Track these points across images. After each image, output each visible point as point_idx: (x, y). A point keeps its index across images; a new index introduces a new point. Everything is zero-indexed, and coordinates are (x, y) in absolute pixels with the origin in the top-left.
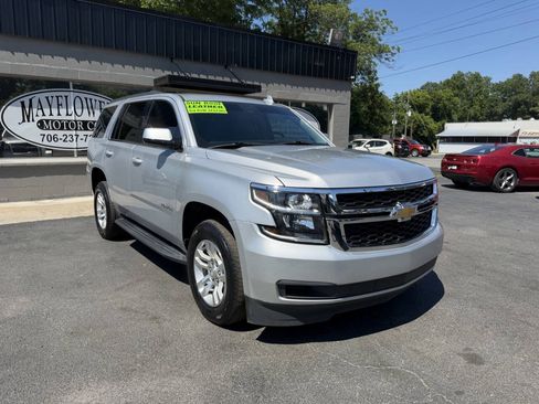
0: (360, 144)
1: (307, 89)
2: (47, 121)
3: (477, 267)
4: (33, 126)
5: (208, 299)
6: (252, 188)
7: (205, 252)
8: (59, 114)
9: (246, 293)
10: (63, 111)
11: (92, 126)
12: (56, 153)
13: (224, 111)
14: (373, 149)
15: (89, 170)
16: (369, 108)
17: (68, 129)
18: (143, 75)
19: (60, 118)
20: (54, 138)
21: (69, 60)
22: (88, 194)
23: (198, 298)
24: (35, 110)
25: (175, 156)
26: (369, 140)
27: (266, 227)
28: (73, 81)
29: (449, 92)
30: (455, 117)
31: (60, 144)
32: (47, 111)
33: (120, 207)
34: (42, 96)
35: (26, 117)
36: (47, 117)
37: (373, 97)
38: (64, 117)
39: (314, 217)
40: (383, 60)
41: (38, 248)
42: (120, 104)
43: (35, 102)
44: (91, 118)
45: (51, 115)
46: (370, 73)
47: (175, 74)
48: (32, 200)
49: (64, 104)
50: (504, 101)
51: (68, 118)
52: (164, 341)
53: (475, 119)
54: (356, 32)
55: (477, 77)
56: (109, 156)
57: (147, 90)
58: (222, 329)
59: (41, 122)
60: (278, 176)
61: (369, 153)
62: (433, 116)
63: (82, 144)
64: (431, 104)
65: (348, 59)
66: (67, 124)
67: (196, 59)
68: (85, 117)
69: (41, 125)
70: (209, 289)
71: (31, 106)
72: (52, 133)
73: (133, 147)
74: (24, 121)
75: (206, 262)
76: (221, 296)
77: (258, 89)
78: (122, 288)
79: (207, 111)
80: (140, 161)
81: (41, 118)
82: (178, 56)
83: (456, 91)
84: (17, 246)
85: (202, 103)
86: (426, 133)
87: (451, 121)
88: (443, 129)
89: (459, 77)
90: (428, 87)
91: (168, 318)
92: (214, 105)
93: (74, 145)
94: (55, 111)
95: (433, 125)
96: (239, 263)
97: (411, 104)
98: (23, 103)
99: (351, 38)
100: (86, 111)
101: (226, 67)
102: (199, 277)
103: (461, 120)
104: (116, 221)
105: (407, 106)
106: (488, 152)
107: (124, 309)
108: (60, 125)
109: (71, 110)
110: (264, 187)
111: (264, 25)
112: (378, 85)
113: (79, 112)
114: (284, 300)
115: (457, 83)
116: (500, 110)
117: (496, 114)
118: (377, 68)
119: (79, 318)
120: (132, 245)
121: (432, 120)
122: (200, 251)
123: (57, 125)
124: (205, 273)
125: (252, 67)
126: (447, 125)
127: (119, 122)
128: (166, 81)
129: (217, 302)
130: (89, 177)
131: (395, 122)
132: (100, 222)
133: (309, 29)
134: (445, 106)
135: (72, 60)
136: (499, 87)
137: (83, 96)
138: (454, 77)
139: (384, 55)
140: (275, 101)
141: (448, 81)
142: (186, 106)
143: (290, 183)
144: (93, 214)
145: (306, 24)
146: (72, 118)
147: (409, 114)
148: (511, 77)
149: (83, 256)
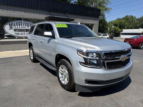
0: (100, 35)
1: (86, 20)
2: (16, 29)
3: (139, 72)
4: (13, 30)
5: (63, 82)
6: (77, 51)
7: (62, 68)
8: (19, 27)
9: (75, 82)
10: (21, 26)
11: (28, 30)
12: (19, 38)
13: (67, 27)
14: (104, 37)
15: (28, 43)
16: (103, 25)
17: (22, 31)
18: (42, 16)
19: (20, 28)
20: (18, 34)
21: (22, 12)
22: (28, 49)
23: (60, 82)
24: (13, 26)
25: (53, 40)
26: (102, 34)
27: (82, 63)
28: (23, 18)
29: (124, 21)
30: (126, 28)
31: (20, 35)
32: (16, 26)
33: (37, 53)
34: (15, 22)
35: (11, 28)
36: (16, 28)
37: (104, 22)
38: (21, 28)
39: (97, 60)
40: (107, 12)
41: (15, 65)
42: (36, 24)
43: (13, 24)
44: (28, 28)
45: (17, 27)
46: (103, 15)
47: (51, 16)
48: (13, 50)
49: (21, 25)
50: (140, 23)
51: (22, 28)
52: (51, 95)
53: (131, 28)
54: (99, 4)
55: (132, 17)
56: (34, 39)
57: (43, 21)
58: (67, 91)
59: (15, 29)
60: (85, 47)
61: (103, 38)
62: (119, 28)
63: (26, 35)
64: (119, 24)
65: (98, 11)
66: (22, 30)
67: (56, 12)
68: (27, 28)
69: (15, 30)
70: (63, 79)
71: (12, 25)
72: (18, 32)
73: (40, 37)
74: (10, 29)
75: (62, 71)
76: (67, 82)
77: (73, 20)
78: (38, 77)
79: (62, 27)
80: (42, 41)
81: (15, 28)
82: (52, 11)
83: (126, 21)
84: (9, 64)
85: (60, 24)
86: (117, 32)
87: (124, 29)
88: (122, 31)
89: (127, 17)
90: (118, 19)
91: (51, 87)
92: (63, 25)
93: (24, 36)
94: (18, 26)
95: (119, 30)
96: (73, 73)
97: (113, 24)
98: (10, 24)
99: (98, 6)
100: (27, 26)
101: (64, 14)
102: (60, 75)
103: (127, 28)
104: (36, 58)
105: (112, 25)
106: (137, 38)
107: (39, 84)
108: (20, 30)
109: (23, 26)
110: (81, 51)
111: (74, 2)
112: (105, 19)
113: (25, 26)
114: (87, 85)
115: (126, 18)
116: (138, 26)
117: (137, 27)
118: (105, 14)
119: (26, 87)
120: (40, 64)
121: (119, 29)
122: (60, 68)
123: (19, 30)
124: (62, 74)
125: (71, 14)
126: (123, 30)
127: (36, 30)
128: (48, 18)
129: (66, 84)
130: (28, 45)
131: (109, 29)
132: (31, 57)
133: (86, 3)
134: (123, 25)
135: (23, 12)
136: (138, 19)
137: (26, 22)
138: (126, 17)
139: (107, 10)
140: (81, 24)
141: (124, 18)
142: (56, 25)
143: (89, 49)
144: (29, 55)
145: (85, 2)
146: (23, 28)
147: (113, 27)
148: (142, 17)
149: (27, 67)
